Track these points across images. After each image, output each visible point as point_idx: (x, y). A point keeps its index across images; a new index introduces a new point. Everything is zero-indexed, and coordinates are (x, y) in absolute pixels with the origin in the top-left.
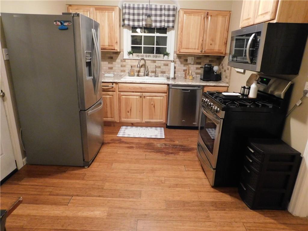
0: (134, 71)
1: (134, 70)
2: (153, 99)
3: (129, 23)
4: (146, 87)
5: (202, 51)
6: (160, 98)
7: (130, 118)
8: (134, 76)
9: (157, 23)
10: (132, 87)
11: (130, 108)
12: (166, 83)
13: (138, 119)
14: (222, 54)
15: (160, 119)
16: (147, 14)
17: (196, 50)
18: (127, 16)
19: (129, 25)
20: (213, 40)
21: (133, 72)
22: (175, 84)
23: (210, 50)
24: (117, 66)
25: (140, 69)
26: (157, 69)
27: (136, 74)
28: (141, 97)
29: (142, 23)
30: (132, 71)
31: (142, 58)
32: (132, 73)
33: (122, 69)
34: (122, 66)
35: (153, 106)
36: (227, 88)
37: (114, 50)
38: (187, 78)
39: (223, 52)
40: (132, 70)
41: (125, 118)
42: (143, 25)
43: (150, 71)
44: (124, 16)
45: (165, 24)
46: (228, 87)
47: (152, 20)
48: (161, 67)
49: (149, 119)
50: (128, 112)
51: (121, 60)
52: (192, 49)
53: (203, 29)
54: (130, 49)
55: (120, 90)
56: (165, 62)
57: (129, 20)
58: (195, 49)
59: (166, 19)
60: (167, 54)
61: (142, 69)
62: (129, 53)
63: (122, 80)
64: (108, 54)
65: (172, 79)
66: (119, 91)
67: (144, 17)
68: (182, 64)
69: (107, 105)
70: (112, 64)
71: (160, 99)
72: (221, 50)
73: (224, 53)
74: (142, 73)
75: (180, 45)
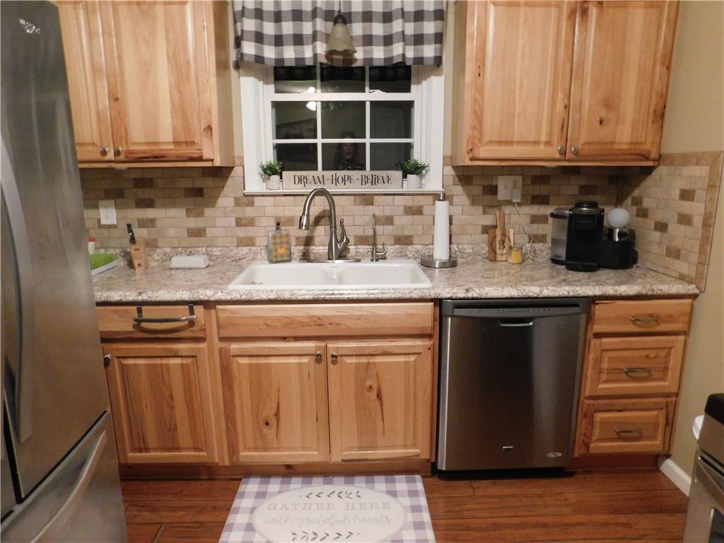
0: (288, 243)
1: (287, 236)
2: (374, 363)
3: (262, 50)
4: (341, 317)
5: (563, 152)
6: (402, 359)
7: (278, 449)
8: (289, 261)
9: (374, 47)
10: (278, 319)
11: (276, 405)
12: (426, 294)
13: (311, 449)
14: (647, 159)
15: (405, 446)
16: (333, 11)
17: (542, 147)
18: (249, 25)
19: (259, 59)
20: (610, 103)
21: (285, 246)
22: (470, 295)
23: (599, 143)
24: (221, 222)
25: (313, 231)
26: (379, 229)
27: (297, 250)
28: (318, 358)
29: (314, 49)
30: (281, 243)
31: (319, 186)
32: (282, 251)
33: (241, 232)
34: (239, 223)
35: (374, 393)
36: (688, 301)
37: (200, 159)
38: (499, 258)
39: (649, 152)
40: (281, 237)
41: (256, 449)
42: (315, 56)
43: (352, 240)
44: (239, 24)
45: (404, 49)
46: (695, 297)
47: (352, 37)
48: (396, 220)
49: (360, 448)
50: (267, 424)
51: (236, 198)
52: (526, 143)
53: (570, 57)
54: (270, 157)
55: (225, 333)
56: (408, 201)
57: (259, 38)
58: (536, 143)
59: (410, 29)
60: (418, 170)
61: (321, 232)
62: (265, 170)
63: (232, 287)
64: (183, 177)
65: (444, 265)
66: (222, 339)
67: (320, 24)
68: (478, 205)
69: (172, 397)
70: (200, 214)
71: (405, 362)
72: (641, 143)
73: (654, 155)
74: (319, 249)
75: (474, 127)
